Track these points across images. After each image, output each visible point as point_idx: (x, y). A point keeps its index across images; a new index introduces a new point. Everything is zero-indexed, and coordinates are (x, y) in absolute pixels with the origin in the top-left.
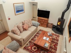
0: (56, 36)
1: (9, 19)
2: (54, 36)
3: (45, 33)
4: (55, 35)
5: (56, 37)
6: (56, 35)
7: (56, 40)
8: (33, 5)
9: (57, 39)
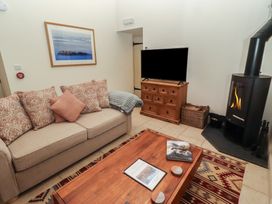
0: (222, 170)
1: (20, 76)
2: (211, 166)
3: (154, 140)
4: (216, 161)
5: (222, 176)
6: (225, 164)
7: (224, 195)
8: (134, 44)
9: (228, 187)
